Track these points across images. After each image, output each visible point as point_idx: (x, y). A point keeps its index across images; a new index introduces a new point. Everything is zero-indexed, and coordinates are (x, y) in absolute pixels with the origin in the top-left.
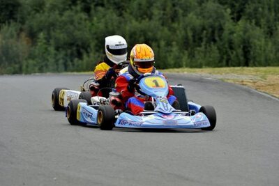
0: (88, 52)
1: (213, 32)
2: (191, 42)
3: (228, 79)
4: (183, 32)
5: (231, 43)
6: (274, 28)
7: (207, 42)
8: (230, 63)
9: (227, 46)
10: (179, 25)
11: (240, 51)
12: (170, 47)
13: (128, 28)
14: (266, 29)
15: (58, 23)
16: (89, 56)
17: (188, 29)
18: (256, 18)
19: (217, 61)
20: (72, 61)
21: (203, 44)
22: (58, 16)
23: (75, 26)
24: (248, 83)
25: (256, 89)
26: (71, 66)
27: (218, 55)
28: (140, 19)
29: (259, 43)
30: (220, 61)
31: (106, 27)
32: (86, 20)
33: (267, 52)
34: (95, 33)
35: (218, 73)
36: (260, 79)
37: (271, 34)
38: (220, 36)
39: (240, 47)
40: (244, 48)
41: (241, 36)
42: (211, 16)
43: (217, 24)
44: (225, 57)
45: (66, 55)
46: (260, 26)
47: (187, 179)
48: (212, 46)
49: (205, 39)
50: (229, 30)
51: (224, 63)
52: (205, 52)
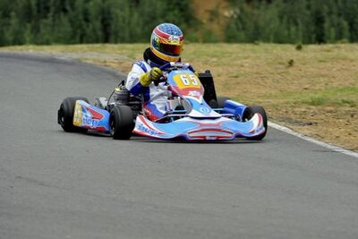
2: (35, 12)
3: (87, 59)
5: (86, 14)
7: (55, 13)
8: (85, 39)
9: (81, 17)
11: (98, 24)
12: (7, 19)
19: (68, 38)
21: (50, 14)
24: (113, 64)
25: (123, 72)
27: (70, 29)
29: (122, 13)
30: (73, 37)
33: (132, 25)
35: (73, 51)
36: (126, 58)
37: (138, 2)
38: (72, 5)
39: (97, 19)
40: (103, 21)
41: (98, 4)
44: (79, 31)
48: (62, 17)
49: (52, 9)
51: (78, 39)
52: (53, 26)
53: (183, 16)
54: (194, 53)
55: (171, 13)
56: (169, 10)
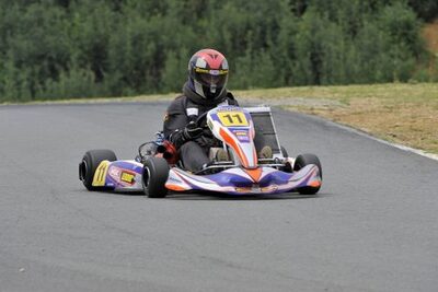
0: (67, 70)
1: (263, 33)
2: (229, 49)
3: (289, 106)
4: (216, 34)
5: (291, 49)
6: (359, 24)
7: (254, 48)
8: (290, 81)
9: (285, 53)
10: (209, 21)
11: (307, 62)
13: (129, 30)
14: (347, 26)
15: (19, 25)
16: (68, 75)
17: (225, 28)
18: (329, 8)
19: (271, 79)
20: (42, 83)
21: (248, 51)
22: (18, 13)
23: (45, 28)
24: (322, 112)
25: (334, 121)
26: (41, 92)
27: (272, 68)
28: (148, 14)
29: (337, 47)
30: (276, 78)
31: (96, 29)
32: (62, 18)
33: (349, 61)
34: (78, 39)
35: (274, 96)
36: (338, 103)
37: (355, 33)
38: (274, 39)
39: (306, 55)
40: (312, 58)
41: (307, 37)
42: (258, 8)
43: (269, 20)
44: (283, 71)
45: (33, 74)
46: (336, 21)
47: (231, 265)
48: (262, 54)
49: (250, 44)
50: (288, 28)
51: (282, 79)
52: (252, 65)
53: (411, 49)
54: (423, 96)
55: (396, 46)
56: (393, 42)
